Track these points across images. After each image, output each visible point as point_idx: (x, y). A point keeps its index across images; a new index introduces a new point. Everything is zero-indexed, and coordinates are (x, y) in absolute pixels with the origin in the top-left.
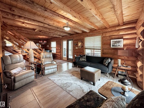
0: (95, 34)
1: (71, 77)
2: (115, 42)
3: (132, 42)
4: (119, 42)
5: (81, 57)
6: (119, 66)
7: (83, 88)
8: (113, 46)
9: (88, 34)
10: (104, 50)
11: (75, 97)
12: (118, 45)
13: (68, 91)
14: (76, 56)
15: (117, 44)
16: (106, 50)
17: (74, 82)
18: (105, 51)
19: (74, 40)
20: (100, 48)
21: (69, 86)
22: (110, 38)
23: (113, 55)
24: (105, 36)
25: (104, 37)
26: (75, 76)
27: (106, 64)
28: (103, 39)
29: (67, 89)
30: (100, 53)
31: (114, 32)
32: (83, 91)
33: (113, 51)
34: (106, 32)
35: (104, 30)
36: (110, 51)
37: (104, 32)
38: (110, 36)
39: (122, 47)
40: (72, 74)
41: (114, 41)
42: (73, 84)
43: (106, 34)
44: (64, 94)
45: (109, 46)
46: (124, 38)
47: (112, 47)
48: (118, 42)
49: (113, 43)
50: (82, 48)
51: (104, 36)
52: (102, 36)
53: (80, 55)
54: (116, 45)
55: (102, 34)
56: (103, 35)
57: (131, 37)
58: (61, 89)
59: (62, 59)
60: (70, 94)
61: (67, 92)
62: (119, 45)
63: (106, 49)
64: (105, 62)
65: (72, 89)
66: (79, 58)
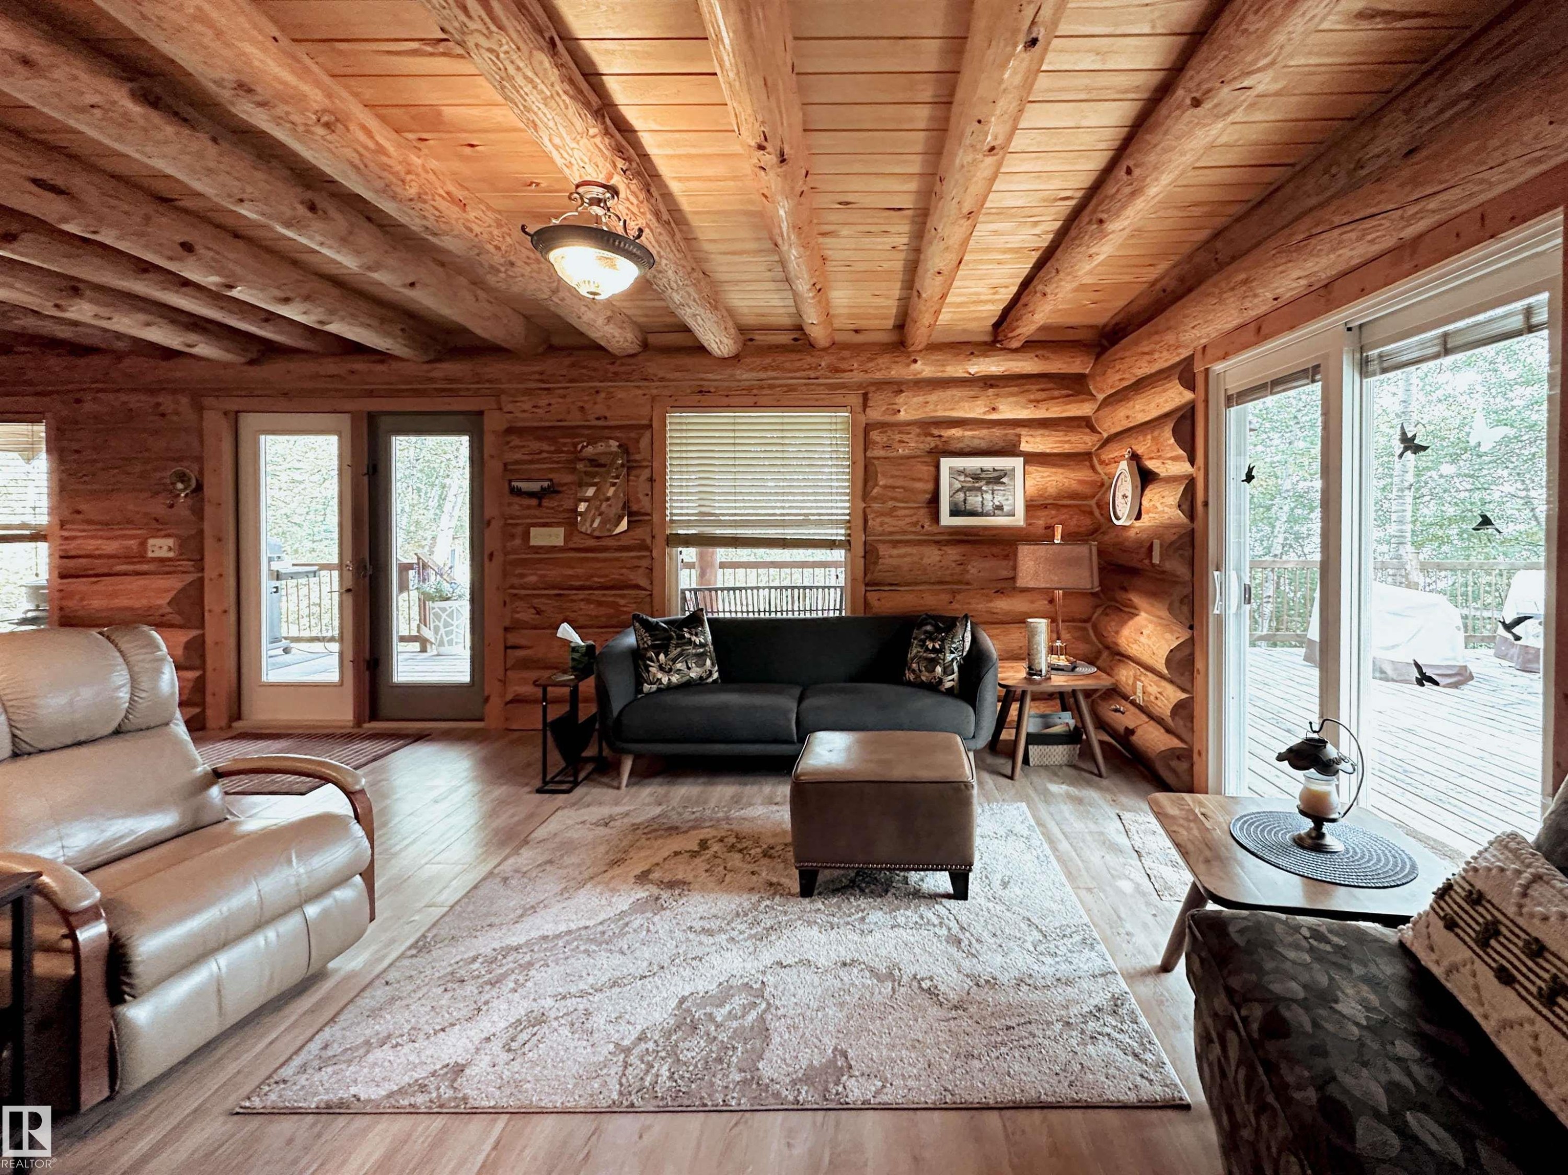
0: (791, 389)
1: (662, 923)
2: (969, 481)
3: (1075, 486)
4: (997, 478)
5: (663, 648)
6: (1039, 673)
7: (909, 971)
8: (954, 513)
9: (714, 377)
10: (883, 550)
11: (931, 1098)
12: (989, 506)
13: (806, 1094)
14: (575, 638)
15: (988, 496)
16: (902, 550)
17: (767, 957)
18: (890, 557)
19: (494, 422)
20: (839, 533)
21: (763, 1031)
22: (931, 443)
23: (954, 593)
24: (888, 418)
25: (883, 426)
26: (703, 889)
27: (947, 671)
28: (867, 444)
29: (766, 1070)
30: (837, 577)
31: (957, 393)
32: (932, 993)
33: (953, 553)
34: (898, 387)
35: (883, 361)
36: (932, 556)
37: (881, 385)
38: (928, 426)
39: (1019, 520)
40: (643, 878)
41: (962, 472)
42: (770, 979)
43: (901, 399)
44: (799, 1150)
45: (923, 515)
46: (1024, 447)
47: (946, 519)
48: (989, 481)
49: (958, 485)
50: (641, 533)
51: (875, 414)
52: (862, 419)
53: (647, 625)
54: (974, 501)
55: (855, 400)
56: (865, 406)
57: (1067, 448)
58: (694, 1122)
59: (237, 715)
60: (866, 1107)
61: (799, 1108)
62: (1000, 508)
63: (896, 544)
64: (933, 663)
65: (829, 1043)
66: (637, 656)
